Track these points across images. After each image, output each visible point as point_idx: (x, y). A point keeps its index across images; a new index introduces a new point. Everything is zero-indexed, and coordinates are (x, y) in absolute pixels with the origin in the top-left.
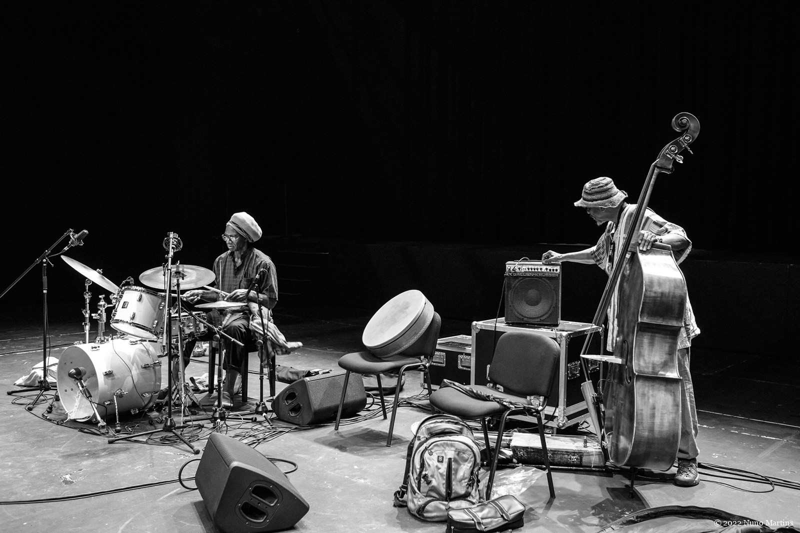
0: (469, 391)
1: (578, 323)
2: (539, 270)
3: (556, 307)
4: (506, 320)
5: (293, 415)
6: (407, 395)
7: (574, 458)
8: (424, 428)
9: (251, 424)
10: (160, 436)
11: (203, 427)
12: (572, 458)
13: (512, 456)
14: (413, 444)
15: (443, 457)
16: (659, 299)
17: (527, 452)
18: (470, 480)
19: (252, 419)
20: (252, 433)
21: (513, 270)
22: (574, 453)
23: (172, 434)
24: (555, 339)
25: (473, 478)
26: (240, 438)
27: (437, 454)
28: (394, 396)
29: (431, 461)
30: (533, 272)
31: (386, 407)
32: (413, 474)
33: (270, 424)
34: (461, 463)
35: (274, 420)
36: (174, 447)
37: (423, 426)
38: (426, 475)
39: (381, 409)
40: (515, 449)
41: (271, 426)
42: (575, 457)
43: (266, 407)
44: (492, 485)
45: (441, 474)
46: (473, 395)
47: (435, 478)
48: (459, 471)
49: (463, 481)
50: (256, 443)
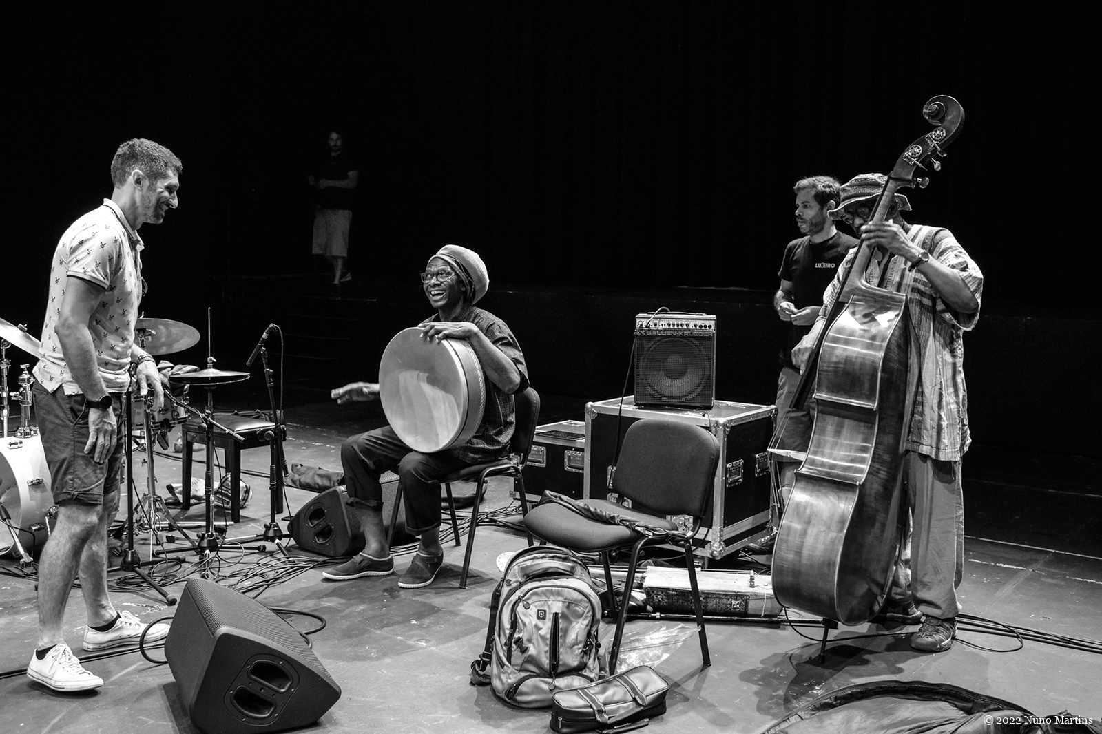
0: (584, 508)
1: (740, 404)
2: (685, 327)
3: (709, 382)
4: (636, 399)
5: (320, 541)
6: (490, 508)
7: (736, 604)
8: (516, 567)
9: (257, 555)
10: (117, 577)
11: (183, 561)
12: (733, 603)
13: (645, 600)
14: (500, 592)
15: (545, 611)
16: (842, 366)
17: (667, 595)
18: (586, 645)
19: (258, 548)
20: (258, 570)
21: (646, 327)
22: (737, 596)
23: (135, 575)
24: (708, 429)
25: (590, 642)
26: (240, 578)
27: (536, 607)
28: (471, 510)
29: (528, 617)
30: (674, 330)
31: (459, 527)
32: (499, 636)
33: (285, 555)
34: (572, 619)
35: (292, 549)
36: (137, 594)
37: (514, 564)
38: (519, 639)
39: (452, 530)
40: (650, 591)
41: (287, 558)
42: (737, 602)
43: (279, 530)
44: (618, 650)
45: (543, 637)
46: (590, 515)
47: (533, 644)
48: (569, 633)
49: (576, 647)
50: (263, 585)
